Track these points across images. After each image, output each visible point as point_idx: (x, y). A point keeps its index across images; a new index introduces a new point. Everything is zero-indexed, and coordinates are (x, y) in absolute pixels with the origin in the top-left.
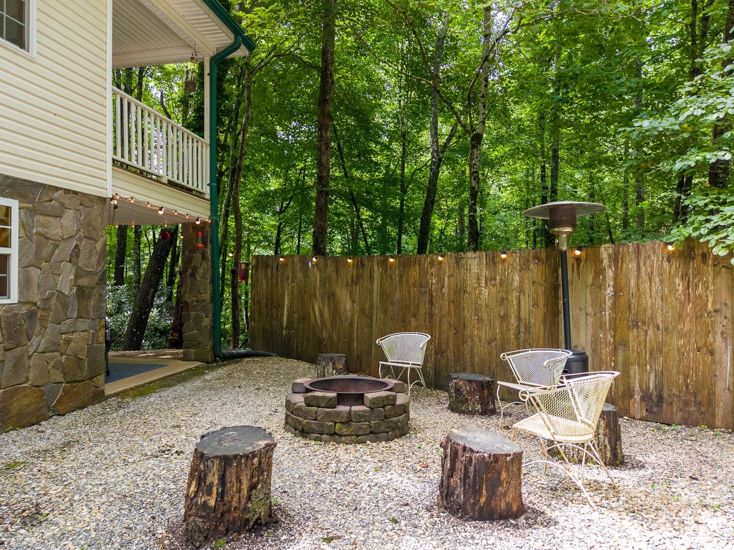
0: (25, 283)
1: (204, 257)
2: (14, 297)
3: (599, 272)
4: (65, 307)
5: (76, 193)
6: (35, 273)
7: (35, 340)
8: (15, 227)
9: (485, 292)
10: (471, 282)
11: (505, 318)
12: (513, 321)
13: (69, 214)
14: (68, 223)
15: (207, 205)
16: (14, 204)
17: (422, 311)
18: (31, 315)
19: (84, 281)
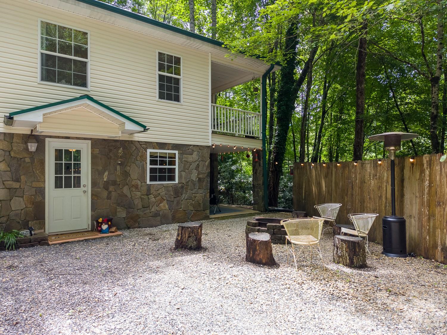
0: (180, 177)
1: (260, 165)
2: (177, 181)
3: (422, 171)
4: (194, 185)
5: (198, 146)
6: (183, 173)
7: (184, 195)
8: (177, 159)
9: (373, 182)
10: (367, 177)
11: (380, 197)
12: (384, 200)
13: (195, 153)
14: (195, 156)
15: (261, 142)
16: (176, 152)
17: (349, 193)
18: (182, 187)
19: (201, 176)
